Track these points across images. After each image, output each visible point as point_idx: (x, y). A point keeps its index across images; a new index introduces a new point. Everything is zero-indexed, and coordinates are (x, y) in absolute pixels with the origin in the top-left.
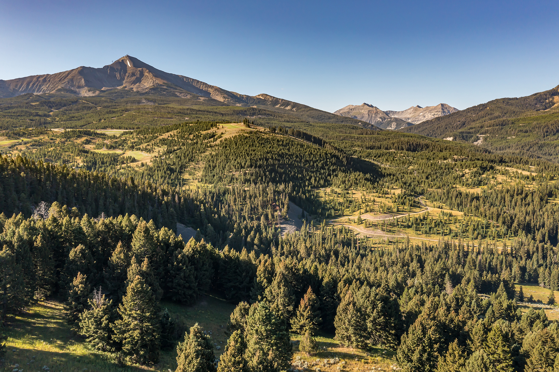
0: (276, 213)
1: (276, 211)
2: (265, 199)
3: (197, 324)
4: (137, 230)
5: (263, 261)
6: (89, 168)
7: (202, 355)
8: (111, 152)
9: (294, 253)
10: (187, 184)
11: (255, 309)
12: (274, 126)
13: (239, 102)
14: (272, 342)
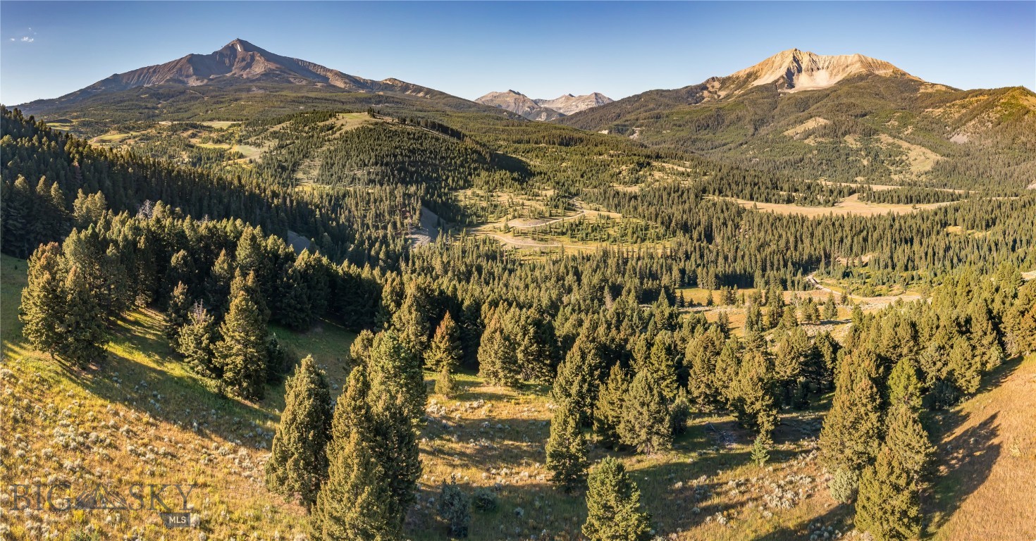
0: (406, 221)
1: (406, 218)
2: (393, 203)
3: (309, 356)
4: (243, 237)
5: (389, 282)
6: (194, 164)
7: (316, 395)
8: (217, 146)
9: (428, 270)
10: (300, 185)
11: (381, 340)
12: (403, 115)
13: (363, 88)
14: (402, 382)
